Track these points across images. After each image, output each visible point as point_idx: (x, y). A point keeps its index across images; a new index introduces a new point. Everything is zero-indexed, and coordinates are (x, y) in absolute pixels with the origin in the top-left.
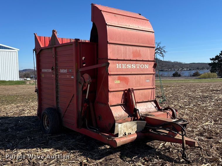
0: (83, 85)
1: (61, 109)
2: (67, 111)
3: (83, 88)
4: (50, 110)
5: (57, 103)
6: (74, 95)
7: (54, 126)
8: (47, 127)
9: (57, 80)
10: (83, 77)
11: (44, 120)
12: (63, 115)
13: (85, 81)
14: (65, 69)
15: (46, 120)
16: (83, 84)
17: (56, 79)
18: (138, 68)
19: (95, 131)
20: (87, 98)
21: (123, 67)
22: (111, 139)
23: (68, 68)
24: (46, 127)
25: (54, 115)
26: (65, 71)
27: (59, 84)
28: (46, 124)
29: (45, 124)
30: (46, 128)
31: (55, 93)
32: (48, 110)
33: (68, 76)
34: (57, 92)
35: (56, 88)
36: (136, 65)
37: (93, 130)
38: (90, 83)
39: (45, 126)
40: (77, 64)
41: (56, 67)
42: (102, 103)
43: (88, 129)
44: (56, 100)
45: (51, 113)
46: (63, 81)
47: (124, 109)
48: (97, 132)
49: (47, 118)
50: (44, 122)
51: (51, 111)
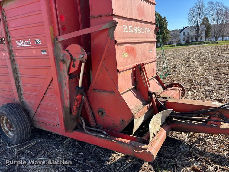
0: (70, 66)
1: (28, 103)
2: (40, 107)
3: (69, 69)
4: (10, 108)
5: (20, 95)
6: (52, 79)
7: (23, 131)
8: (10, 133)
9: (12, 60)
10: (67, 51)
11: (3, 123)
12: (34, 113)
13: (73, 57)
14: (27, 40)
15: (4, 122)
16: (68, 63)
17: (11, 58)
18: (143, 32)
19: (102, 136)
20: (80, 85)
21: (130, 32)
22: (142, 151)
23: (32, 37)
24: (7, 133)
25: (20, 115)
26: (28, 43)
27: (17, 67)
28: (6, 129)
29: (4, 129)
30: (9, 135)
31: (14, 80)
32: (6, 108)
33: (34, 52)
34: (16, 79)
35: (13, 73)
36: (141, 28)
37: (99, 135)
38: (85, 60)
39: (6, 131)
40: (51, 27)
41: (7, 38)
42: (105, 91)
43: (88, 134)
44: (18, 92)
45: (12, 114)
46: (24, 60)
47: (135, 95)
48: (106, 138)
49: (7, 120)
50: (3, 126)
51: (12, 110)
